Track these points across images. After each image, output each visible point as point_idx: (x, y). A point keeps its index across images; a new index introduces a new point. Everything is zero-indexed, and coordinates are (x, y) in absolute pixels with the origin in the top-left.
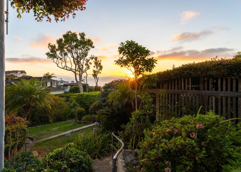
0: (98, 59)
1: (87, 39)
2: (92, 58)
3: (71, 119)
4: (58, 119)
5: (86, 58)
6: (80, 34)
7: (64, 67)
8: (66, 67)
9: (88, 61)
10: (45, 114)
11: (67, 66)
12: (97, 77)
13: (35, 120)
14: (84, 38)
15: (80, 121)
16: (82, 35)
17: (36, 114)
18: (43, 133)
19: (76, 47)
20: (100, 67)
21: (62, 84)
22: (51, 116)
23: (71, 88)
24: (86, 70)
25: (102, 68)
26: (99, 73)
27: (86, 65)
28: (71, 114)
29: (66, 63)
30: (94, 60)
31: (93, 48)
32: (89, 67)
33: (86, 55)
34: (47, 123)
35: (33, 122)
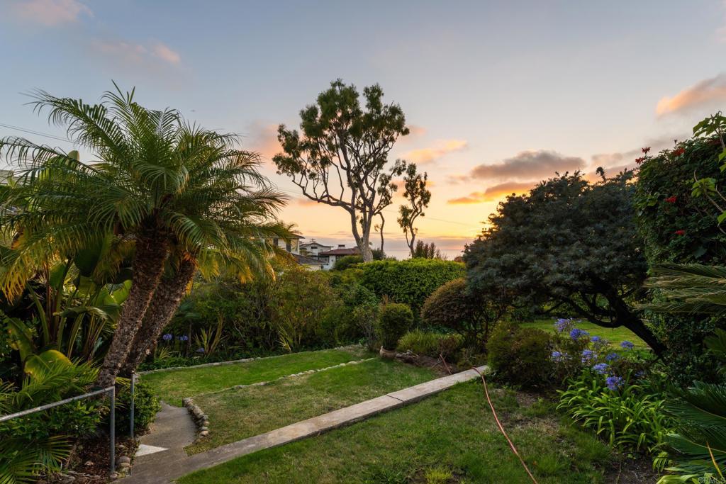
0: (418, 172)
1: (386, 107)
2: (399, 171)
3: (349, 344)
4: (309, 341)
5: (381, 172)
6: (367, 90)
7: (322, 197)
8: (328, 196)
9: (386, 180)
10: (265, 320)
11: (330, 194)
12: (413, 227)
13: (236, 339)
14: (379, 103)
15: (389, 354)
16: (374, 95)
17: (238, 318)
18: (251, 392)
19: (356, 132)
20: (423, 197)
21: (316, 252)
22: (286, 327)
23: (337, 261)
24: (381, 209)
25: (429, 198)
26: (418, 214)
27: (379, 192)
28: (349, 325)
29: (326, 184)
30: (405, 174)
31: (406, 136)
32: (390, 198)
33: (381, 161)
34: (273, 350)
35: (231, 345)
